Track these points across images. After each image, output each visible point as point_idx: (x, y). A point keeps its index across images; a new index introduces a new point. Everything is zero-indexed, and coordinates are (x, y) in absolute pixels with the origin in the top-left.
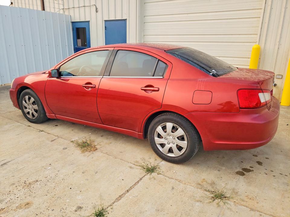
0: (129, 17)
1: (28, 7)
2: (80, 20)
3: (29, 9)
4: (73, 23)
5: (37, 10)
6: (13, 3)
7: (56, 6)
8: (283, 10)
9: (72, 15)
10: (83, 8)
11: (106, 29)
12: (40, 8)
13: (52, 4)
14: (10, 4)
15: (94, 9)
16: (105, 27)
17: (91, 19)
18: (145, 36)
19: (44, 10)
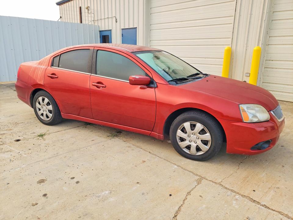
0: (138, 26)
1: (64, 21)
2: (105, 29)
3: (65, 22)
4: (100, 31)
5: (77, 23)
6: (62, 17)
7: (90, 19)
8: (249, 16)
9: (100, 25)
10: (107, 19)
11: (122, 36)
12: (79, 22)
13: (87, 18)
14: (60, 17)
15: (114, 19)
16: (122, 35)
17: (112, 28)
18: (151, 42)
19: (81, 23)
